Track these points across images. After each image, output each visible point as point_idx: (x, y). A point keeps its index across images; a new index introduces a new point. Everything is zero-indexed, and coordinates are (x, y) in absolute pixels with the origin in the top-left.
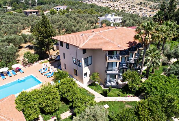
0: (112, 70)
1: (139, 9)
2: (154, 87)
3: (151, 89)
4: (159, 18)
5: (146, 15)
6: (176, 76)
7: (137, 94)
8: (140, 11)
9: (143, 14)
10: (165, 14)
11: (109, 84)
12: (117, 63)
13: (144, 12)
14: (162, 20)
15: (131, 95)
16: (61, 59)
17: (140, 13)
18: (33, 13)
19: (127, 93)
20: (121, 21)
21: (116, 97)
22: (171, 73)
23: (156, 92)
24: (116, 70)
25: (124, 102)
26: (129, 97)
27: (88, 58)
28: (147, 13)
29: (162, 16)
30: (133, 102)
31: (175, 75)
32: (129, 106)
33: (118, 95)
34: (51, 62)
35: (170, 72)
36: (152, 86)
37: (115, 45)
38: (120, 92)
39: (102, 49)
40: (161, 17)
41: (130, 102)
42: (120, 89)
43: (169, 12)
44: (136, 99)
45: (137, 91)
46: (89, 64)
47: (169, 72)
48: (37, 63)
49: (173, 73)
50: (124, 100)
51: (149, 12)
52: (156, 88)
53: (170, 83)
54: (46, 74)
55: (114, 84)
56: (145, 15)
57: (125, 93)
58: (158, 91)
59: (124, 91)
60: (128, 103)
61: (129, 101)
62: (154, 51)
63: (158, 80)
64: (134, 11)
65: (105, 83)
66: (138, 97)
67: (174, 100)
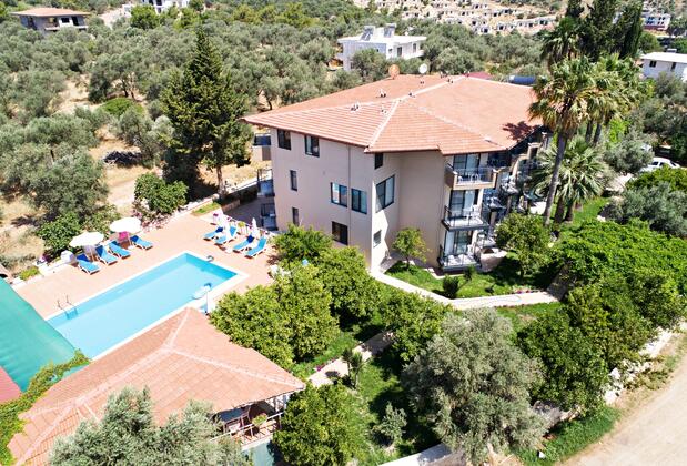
0: (462, 217)
1: (460, 5)
2: (596, 255)
3: (588, 261)
4: (566, 42)
5: (486, 26)
6: (646, 222)
7: (541, 282)
8: (461, 10)
9: (474, 23)
10: (582, 28)
11: (453, 262)
12: (477, 191)
13: (476, 15)
14: (572, 50)
15: (525, 288)
16: (275, 191)
17: (463, 19)
18: (60, 22)
19: (511, 284)
20: (420, 53)
21: (484, 297)
22: (630, 215)
23: (605, 268)
24: (473, 216)
25: (512, 307)
26: (520, 292)
27: (385, 181)
28: (487, 18)
29: (574, 38)
30: (536, 305)
31: (643, 218)
32: (529, 318)
33: (489, 291)
34: (227, 206)
35: (629, 211)
36: (590, 253)
37: (472, 136)
38: (490, 281)
39: (438, 150)
40: (570, 39)
41: (529, 305)
42: (485, 274)
43: (595, 24)
44: (542, 297)
45: (536, 275)
46: (387, 202)
47: (625, 211)
48: (184, 214)
49: (637, 214)
50: (510, 304)
51: (495, 15)
52: (601, 257)
53: (635, 240)
54: (239, 246)
55: (467, 261)
56: (482, 26)
57: (505, 283)
58: (608, 264)
59: (500, 278)
60: (522, 309)
61: (526, 303)
62: (581, 152)
63: (602, 236)
64: (440, 10)
65: (438, 259)
66: (545, 290)
67: (661, 280)
